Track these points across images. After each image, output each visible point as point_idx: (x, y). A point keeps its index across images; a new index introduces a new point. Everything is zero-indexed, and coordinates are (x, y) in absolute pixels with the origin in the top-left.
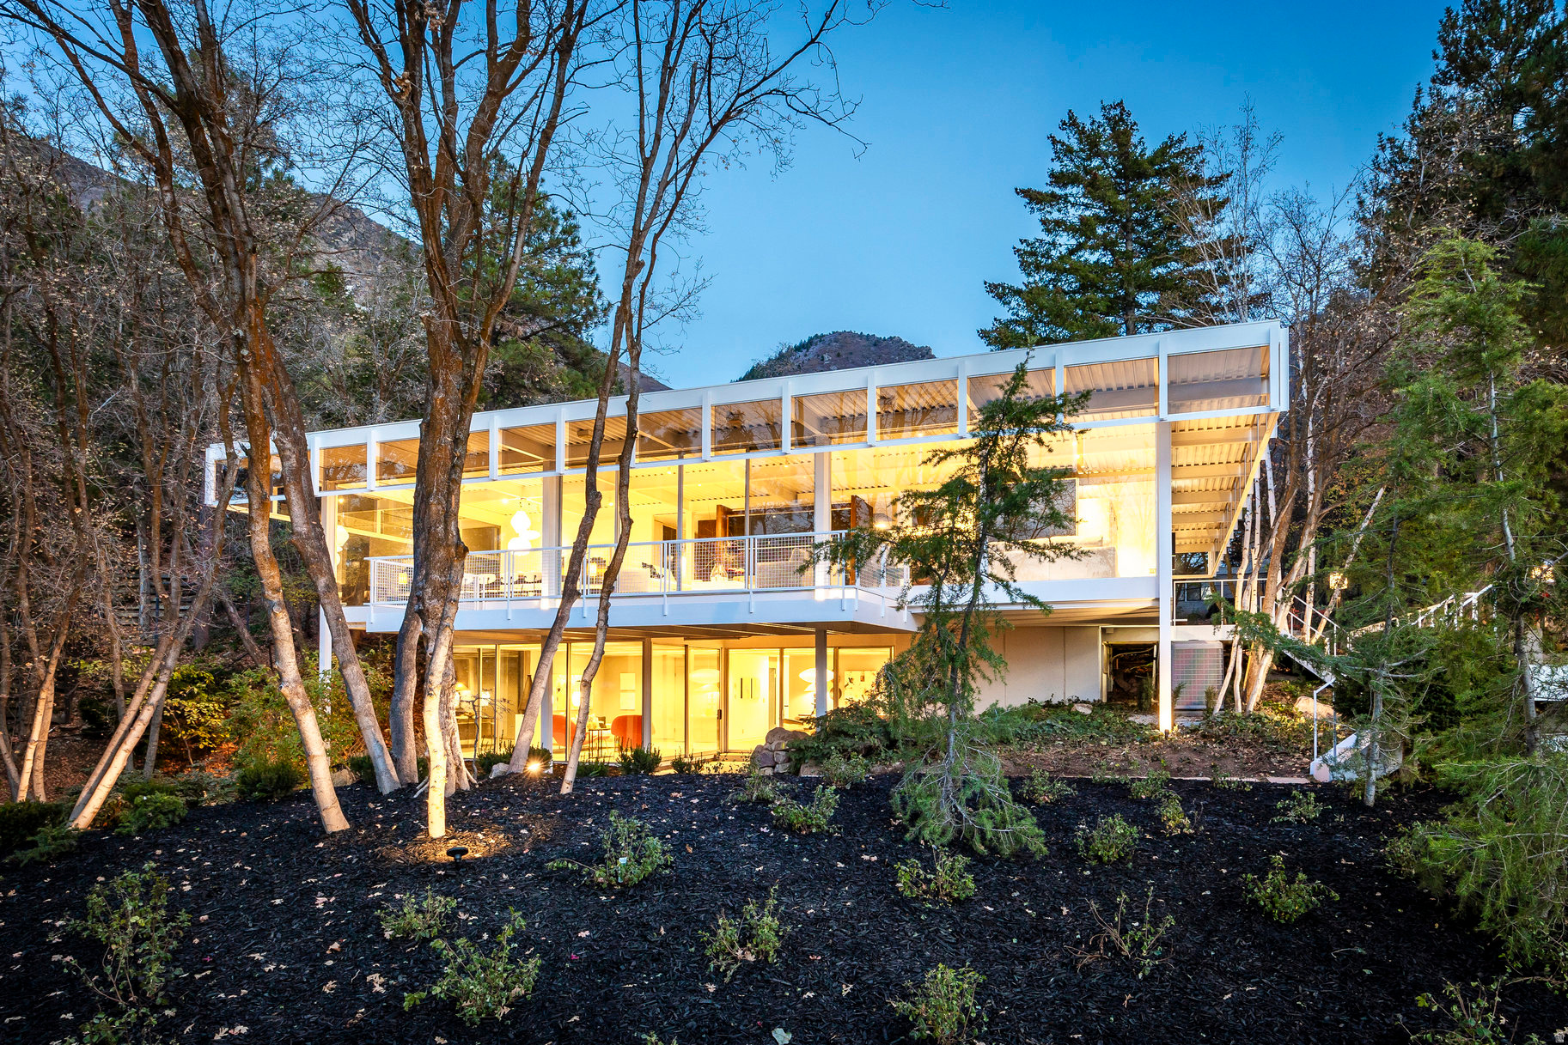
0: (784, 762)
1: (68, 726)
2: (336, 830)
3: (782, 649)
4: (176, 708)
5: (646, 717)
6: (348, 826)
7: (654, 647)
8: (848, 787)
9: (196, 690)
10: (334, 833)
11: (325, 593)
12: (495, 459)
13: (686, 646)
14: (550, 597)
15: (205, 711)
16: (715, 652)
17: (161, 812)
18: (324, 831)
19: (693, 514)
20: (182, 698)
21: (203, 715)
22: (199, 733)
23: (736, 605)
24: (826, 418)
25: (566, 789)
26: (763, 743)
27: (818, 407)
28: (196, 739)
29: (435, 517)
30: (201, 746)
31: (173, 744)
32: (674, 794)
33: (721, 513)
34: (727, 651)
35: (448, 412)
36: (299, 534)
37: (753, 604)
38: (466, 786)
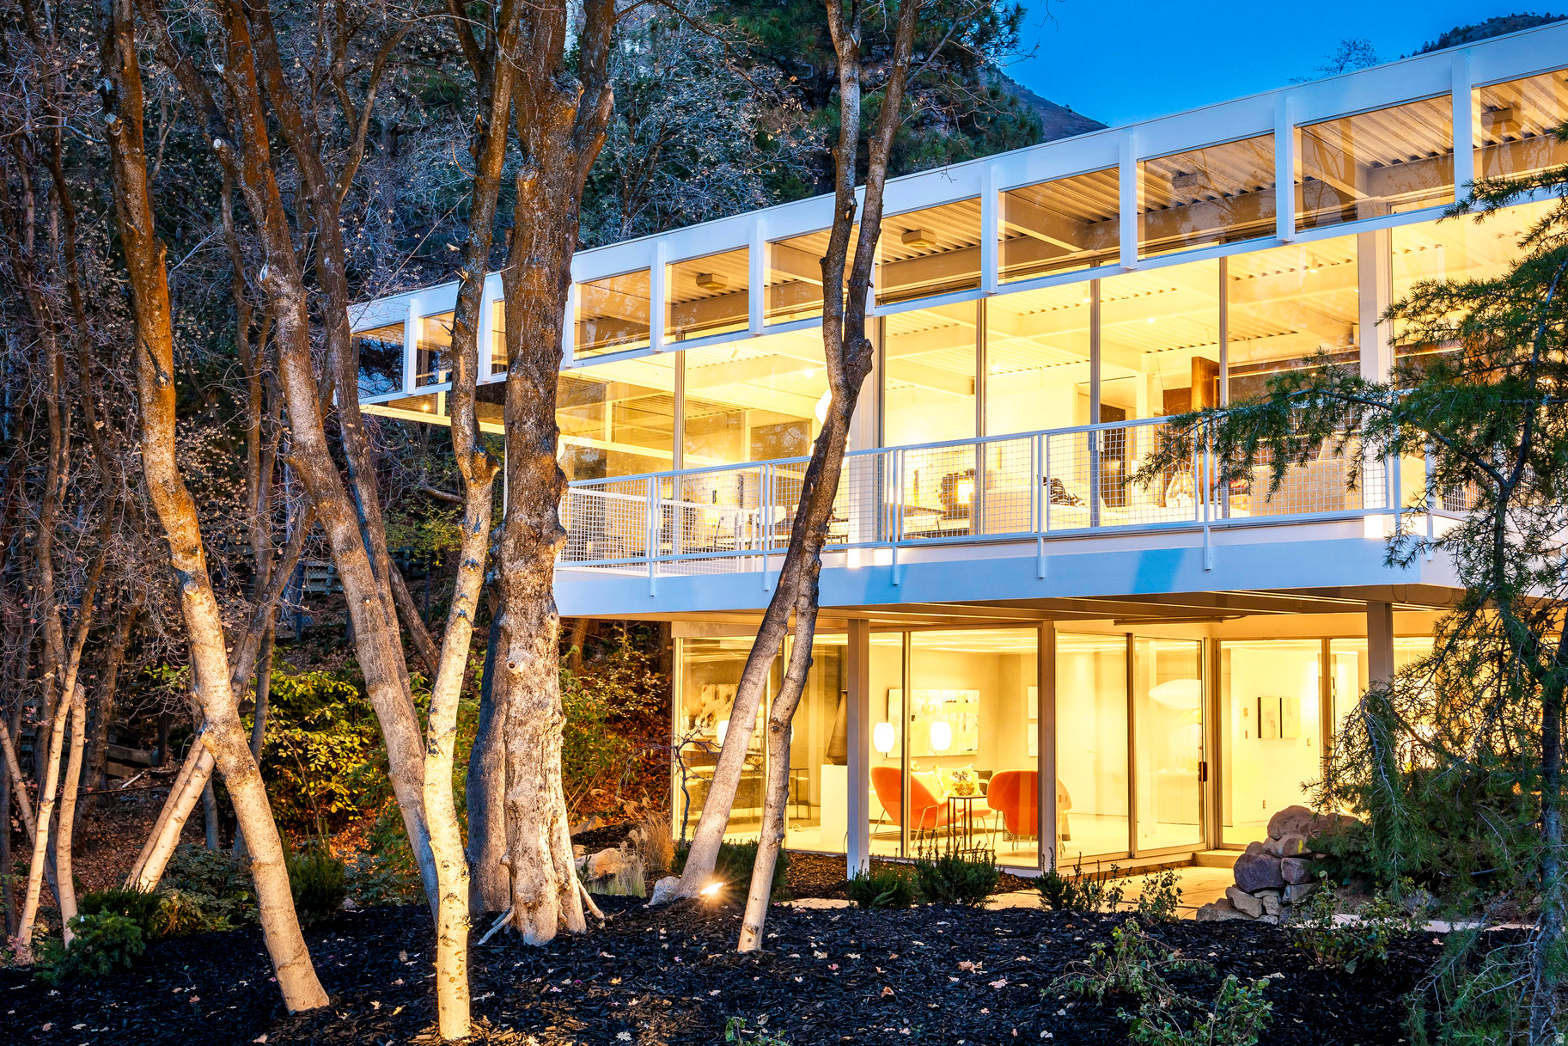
0: (1300, 882)
1: (160, 770)
2: (302, 1008)
3: (1326, 640)
4: (299, 744)
5: (1046, 775)
6: (326, 1002)
7: (1059, 637)
8: (1351, 968)
9: (329, 714)
10: (297, 1014)
11: (342, 551)
12: (760, 301)
13: (1129, 635)
14: (863, 546)
15: (338, 750)
16: (1193, 647)
17: (101, 946)
18: (283, 1009)
19: (1150, 378)
20: (305, 726)
21: (335, 756)
22: (333, 786)
23: (1177, 554)
24: (1377, 165)
25: (748, 942)
26: (1262, 836)
27: (1361, 146)
28: (331, 796)
29: (519, 403)
30: (334, 809)
31: (298, 804)
32: (965, 965)
33: (1201, 373)
34: (1216, 644)
35: (544, 205)
36: (303, 447)
37: (1210, 549)
38: (578, 923)
